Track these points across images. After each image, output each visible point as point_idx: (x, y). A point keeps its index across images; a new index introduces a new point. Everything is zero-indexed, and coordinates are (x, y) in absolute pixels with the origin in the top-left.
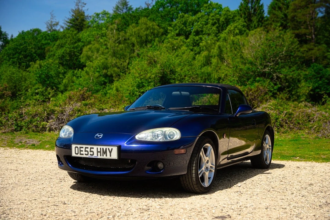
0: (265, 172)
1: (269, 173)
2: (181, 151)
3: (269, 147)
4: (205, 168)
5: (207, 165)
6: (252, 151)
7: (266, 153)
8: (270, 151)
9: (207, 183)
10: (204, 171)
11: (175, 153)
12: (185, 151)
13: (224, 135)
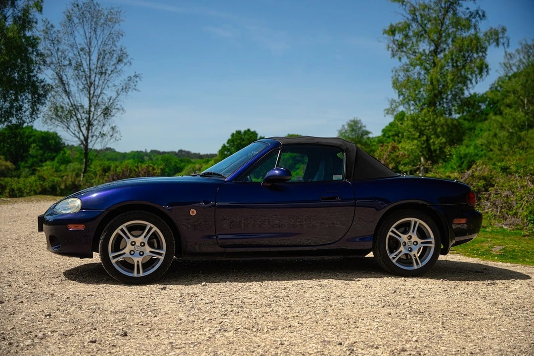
2: (77, 227)
3: (420, 241)
4: (137, 253)
5: (142, 249)
6: (337, 241)
7: (402, 248)
8: (430, 247)
9: (138, 272)
10: (128, 255)
11: (68, 228)
12: (83, 227)
13: (191, 211)
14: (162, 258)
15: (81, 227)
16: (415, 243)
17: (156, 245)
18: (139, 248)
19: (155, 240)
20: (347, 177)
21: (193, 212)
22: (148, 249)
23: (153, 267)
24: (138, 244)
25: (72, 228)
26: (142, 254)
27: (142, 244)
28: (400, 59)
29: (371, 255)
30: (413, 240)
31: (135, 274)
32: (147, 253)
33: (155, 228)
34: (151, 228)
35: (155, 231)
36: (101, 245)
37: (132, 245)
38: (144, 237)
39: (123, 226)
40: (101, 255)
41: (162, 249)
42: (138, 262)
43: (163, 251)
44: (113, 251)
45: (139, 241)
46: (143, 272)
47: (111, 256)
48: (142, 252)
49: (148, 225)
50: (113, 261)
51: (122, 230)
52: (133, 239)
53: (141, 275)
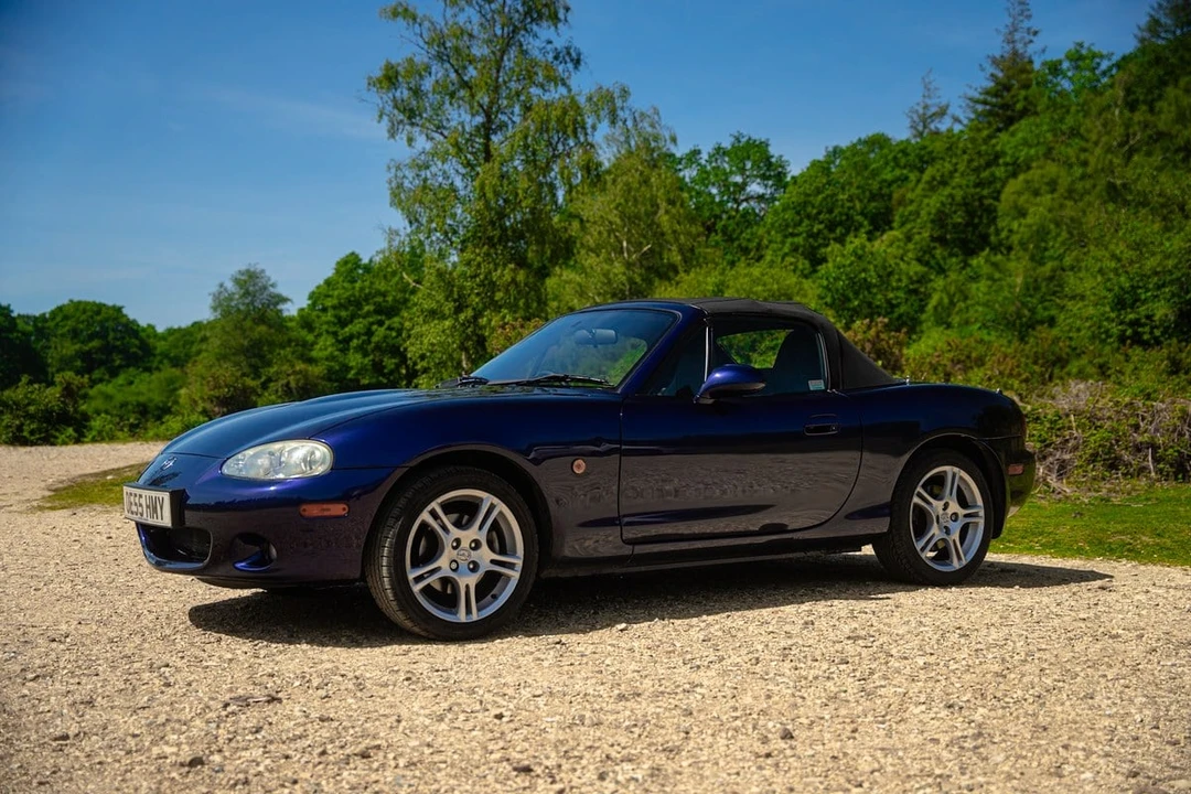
0: (881, 596)
2: (328, 510)
3: (962, 512)
4: (463, 565)
5: (475, 555)
6: (826, 522)
7: (935, 530)
8: (977, 524)
9: (469, 611)
10: (446, 572)
11: (303, 513)
12: (344, 509)
13: (576, 463)
14: (515, 575)
15: (338, 509)
16: (953, 517)
17: (497, 545)
18: (466, 554)
19: (494, 534)
20: (834, 382)
21: (579, 467)
22: (486, 556)
23: (495, 597)
24: (465, 544)
25: (313, 510)
26: (475, 567)
27: (477, 545)
28: (410, 140)
29: (868, 550)
30: (950, 511)
31: (462, 617)
32: (485, 566)
33: (502, 507)
34: (492, 507)
35: (501, 513)
36: (390, 552)
37: (455, 548)
38: (480, 528)
39: (435, 505)
40: (390, 577)
41: (514, 554)
42: (467, 586)
43: (518, 558)
44: (415, 565)
45: (467, 536)
46: (479, 610)
47: (411, 576)
48: (474, 562)
49: (488, 499)
50: (417, 588)
51: (433, 514)
52: (455, 532)
53: (475, 617)
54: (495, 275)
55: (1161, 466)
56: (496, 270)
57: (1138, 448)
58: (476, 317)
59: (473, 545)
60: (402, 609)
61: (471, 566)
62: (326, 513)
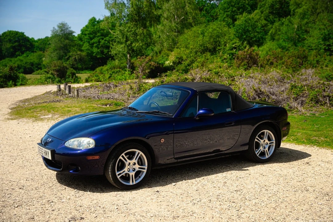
0: (245, 169)
1: (248, 170)
3: (269, 142)
4: (131, 170)
5: (134, 167)
6: (230, 149)
7: (261, 148)
8: (273, 145)
9: (133, 181)
10: (127, 172)
11: (88, 159)
12: (98, 157)
13: (162, 140)
14: (145, 171)
15: (97, 157)
16: (266, 144)
17: (140, 163)
18: (132, 166)
19: (139, 160)
20: (233, 109)
21: (162, 141)
22: (137, 167)
23: (140, 177)
24: (131, 164)
25: (90, 158)
26: (134, 170)
27: (135, 164)
30: (265, 142)
31: (131, 183)
32: (137, 169)
33: (141, 153)
34: (139, 153)
35: (141, 155)
36: (111, 168)
37: (129, 165)
38: (136, 159)
39: (123, 154)
40: (111, 175)
41: (144, 165)
42: (132, 175)
43: (146, 166)
44: (118, 171)
45: (132, 162)
46: (135, 181)
47: (117, 174)
48: (134, 169)
49: (137, 151)
50: (118, 177)
51: (123, 157)
52: (129, 161)
53: (134, 183)
54: (137, 31)
55: (331, 102)
56: (137, 29)
57: (324, 97)
58: (131, 43)
59: (134, 164)
60: (115, 183)
61: (133, 169)
62: (93, 158)
